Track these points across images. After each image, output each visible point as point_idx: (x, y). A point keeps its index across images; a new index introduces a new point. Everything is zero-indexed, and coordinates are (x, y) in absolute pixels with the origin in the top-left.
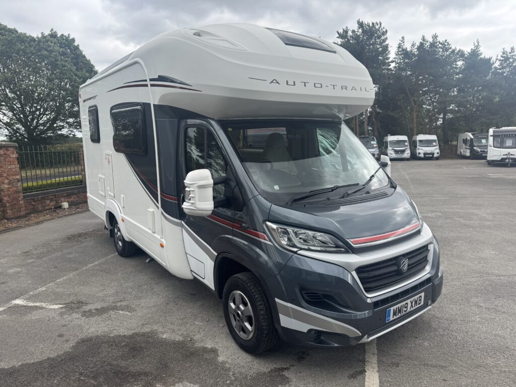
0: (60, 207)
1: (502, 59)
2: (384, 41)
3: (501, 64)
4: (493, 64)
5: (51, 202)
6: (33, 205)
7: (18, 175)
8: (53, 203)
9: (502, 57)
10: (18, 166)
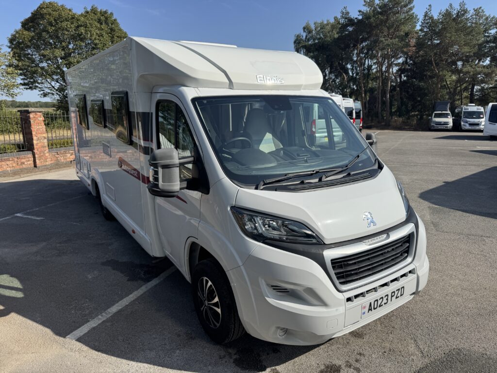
2: (411, 9)
6: (57, 158)
7: (44, 133)
10: (45, 127)
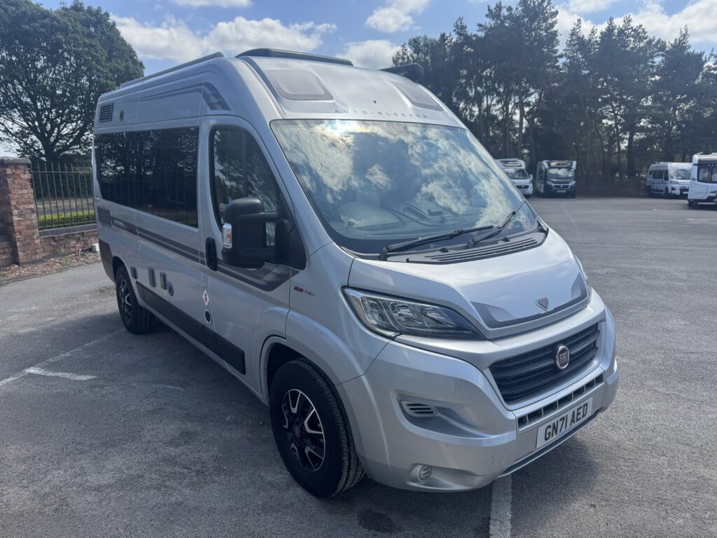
0: (90, 249)
4: (706, 61)
5: (77, 243)
6: (54, 247)
7: (31, 203)
8: (81, 244)
10: (32, 191)
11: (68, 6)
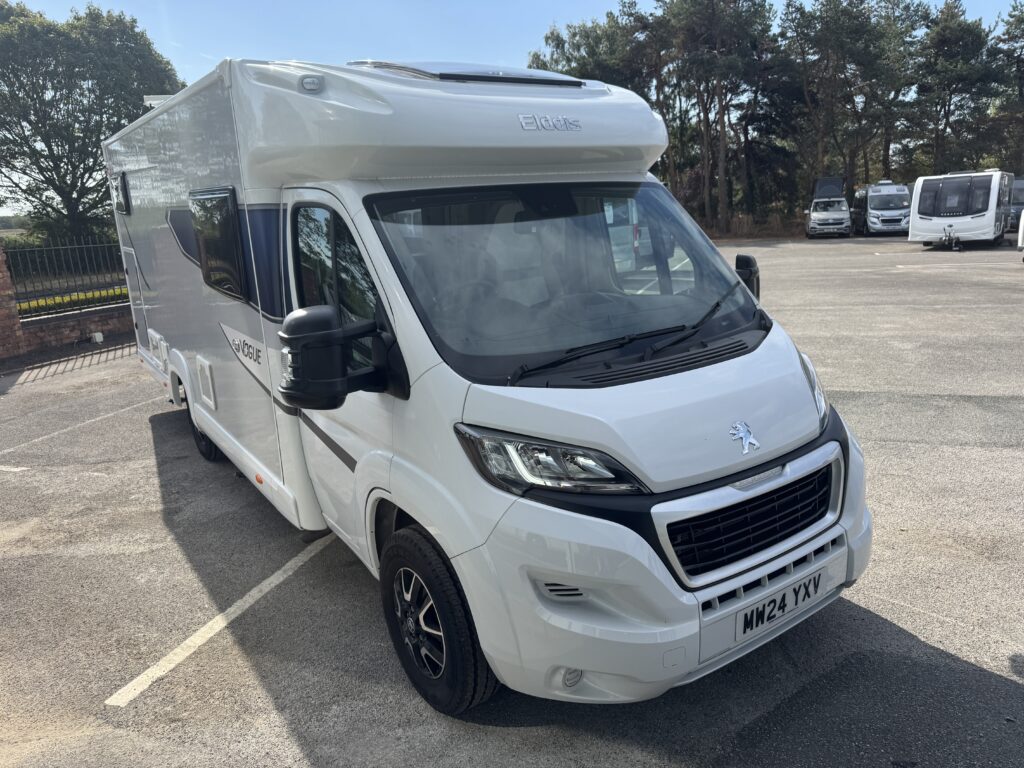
0: (89, 340)
1: (1011, 20)
3: (1008, 32)
4: (990, 31)
5: (71, 331)
6: (41, 338)
8: (76, 334)
9: (1011, 16)
10: (9, 274)
11: (82, 13)
